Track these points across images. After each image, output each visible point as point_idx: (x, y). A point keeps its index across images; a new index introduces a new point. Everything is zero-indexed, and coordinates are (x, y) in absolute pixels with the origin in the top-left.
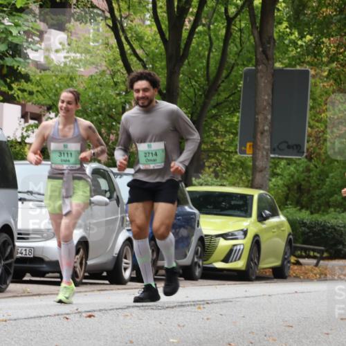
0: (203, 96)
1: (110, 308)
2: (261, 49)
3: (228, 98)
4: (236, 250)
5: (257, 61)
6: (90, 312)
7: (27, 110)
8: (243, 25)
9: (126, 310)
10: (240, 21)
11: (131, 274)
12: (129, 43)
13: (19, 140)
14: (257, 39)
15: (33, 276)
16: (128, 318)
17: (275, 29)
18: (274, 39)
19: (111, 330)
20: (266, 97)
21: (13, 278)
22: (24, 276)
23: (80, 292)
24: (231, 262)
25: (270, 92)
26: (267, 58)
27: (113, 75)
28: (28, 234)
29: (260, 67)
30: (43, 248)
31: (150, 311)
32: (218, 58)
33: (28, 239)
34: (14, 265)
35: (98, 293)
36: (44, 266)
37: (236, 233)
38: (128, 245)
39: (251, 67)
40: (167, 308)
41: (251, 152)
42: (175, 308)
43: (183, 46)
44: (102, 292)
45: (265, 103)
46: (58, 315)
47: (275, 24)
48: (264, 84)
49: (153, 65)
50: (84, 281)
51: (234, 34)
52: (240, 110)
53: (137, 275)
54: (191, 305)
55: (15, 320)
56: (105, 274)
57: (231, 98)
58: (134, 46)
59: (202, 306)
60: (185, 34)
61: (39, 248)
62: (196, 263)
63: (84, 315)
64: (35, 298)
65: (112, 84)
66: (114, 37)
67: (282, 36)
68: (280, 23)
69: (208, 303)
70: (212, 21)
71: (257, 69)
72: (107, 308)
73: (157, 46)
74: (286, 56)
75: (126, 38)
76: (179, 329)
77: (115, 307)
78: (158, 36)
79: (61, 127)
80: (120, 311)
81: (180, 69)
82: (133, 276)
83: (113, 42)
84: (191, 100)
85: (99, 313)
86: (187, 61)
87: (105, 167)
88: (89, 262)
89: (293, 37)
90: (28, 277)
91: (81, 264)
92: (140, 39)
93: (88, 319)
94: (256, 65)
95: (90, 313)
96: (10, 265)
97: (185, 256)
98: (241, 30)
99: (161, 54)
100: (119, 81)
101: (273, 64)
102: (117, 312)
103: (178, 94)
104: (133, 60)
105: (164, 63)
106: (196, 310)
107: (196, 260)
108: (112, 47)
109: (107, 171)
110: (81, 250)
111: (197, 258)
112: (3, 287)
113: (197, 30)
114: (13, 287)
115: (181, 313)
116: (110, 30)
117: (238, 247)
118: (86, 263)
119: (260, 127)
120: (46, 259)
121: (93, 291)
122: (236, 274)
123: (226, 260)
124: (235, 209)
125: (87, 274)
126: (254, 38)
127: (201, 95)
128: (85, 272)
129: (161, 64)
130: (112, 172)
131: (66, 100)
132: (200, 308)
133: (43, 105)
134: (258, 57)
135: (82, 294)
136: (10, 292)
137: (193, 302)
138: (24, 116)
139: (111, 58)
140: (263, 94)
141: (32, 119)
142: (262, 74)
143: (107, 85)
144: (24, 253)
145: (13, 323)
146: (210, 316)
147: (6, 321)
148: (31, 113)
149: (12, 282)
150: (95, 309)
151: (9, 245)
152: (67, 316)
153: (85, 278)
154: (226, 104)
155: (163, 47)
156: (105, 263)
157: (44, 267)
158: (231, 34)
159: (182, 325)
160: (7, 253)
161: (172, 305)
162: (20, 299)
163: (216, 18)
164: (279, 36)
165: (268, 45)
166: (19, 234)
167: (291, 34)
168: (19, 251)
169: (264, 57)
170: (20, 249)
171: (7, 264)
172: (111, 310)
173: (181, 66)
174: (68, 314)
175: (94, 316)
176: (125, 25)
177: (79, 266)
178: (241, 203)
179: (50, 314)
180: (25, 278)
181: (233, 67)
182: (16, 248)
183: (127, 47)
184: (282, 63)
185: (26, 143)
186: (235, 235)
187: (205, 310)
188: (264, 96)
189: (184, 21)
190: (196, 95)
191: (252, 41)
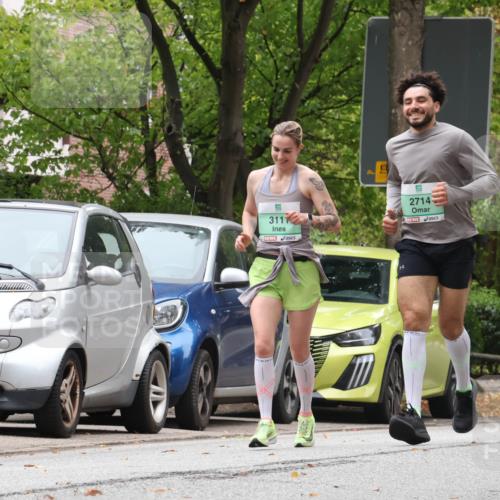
0: (292, 72)
1: (130, 477)
3: (339, 75)
4: (360, 365)
5: (392, 4)
6: (92, 484)
9: (160, 481)
11: (166, 414)
16: (165, 495)
24: (352, 388)
25: (418, 62)
29: (398, 16)
31: (205, 482)
35: (106, 449)
36: (5, 399)
37: (360, 333)
38: (159, 358)
39: (380, 17)
40: (237, 474)
41: (384, 180)
42: (250, 476)
44: (114, 448)
46: (34, 491)
48: (406, 47)
49: (195, 14)
50: (80, 427)
52: (363, 98)
56: (118, 413)
57: (345, 77)
59: (299, 471)
62: (287, 390)
63: (82, 490)
69: (310, 466)
71: (392, 19)
72: (124, 478)
77: (136, 475)
80: (149, 481)
82: (169, 416)
84: (270, 81)
85: (108, 486)
86: (259, 6)
87: (111, 212)
88: (88, 392)
91: (73, 395)
93: (90, 497)
94: (391, 12)
95: (94, 488)
101: (424, 9)
102: (143, 484)
103: (244, 71)
105: (217, 11)
106: (290, 479)
107: (286, 385)
109: (116, 220)
110: (73, 369)
111: (288, 381)
115: (261, 485)
117: (365, 360)
118: (82, 394)
120: (8, 387)
121: (96, 446)
122: (360, 409)
123: (342, 384)
124: (356, 288)
125: (84, 414)
127: (288, 72)
128: (81, 410)
129: (212, 14)
130: (125, 220)
131: (282, 148)
132: (295, 475)
135: (77, 451)
137: (284, 463)
139: (117, 3)
140: (405, 67)
142: (402, 28)
146: (316, 491)
150: (102, 479)
152: (52, 494)
153: (82, 421)
154: (335, 87)
156: (118, 393)
157: (5, 402)
161: (243, 470)
172: (131, 480)
173: (249, 16)
174: (51, 490)
175: (100, 493)
177: (69, 399)
178: (367, 276)
179: (17, 491)
181: (346, 17)
184: (438, 8)
186: (359, 338)
187: (305, 478)
188: (407, 71)
190: (277, 71)
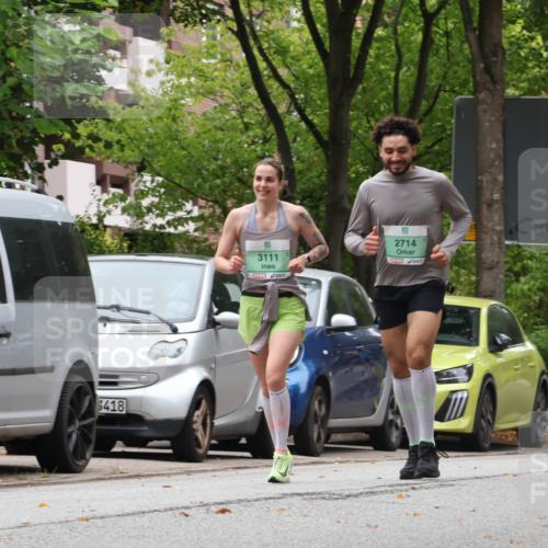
1: (255, 497)
2: (482, 65)
3: (430, 147)
4: (456, 399)
5: (476, 84)
6: (222, 503)
7: (105, 171)
8: (451, 26)
9: (281, 501)
10: (446, 19)
12: (266, 59)
13: (94, 220)
14: (475, 48)
15: (128, 445)
16: (285, 513)
17: (503, 31)
18: (502, 48)
19: (259, 534)
20: (494, 146)
21: (95, 449)
22: (113, 445)
23: (205, 471)
24: (449, 420)
25: (500, 136)
26: (494, 81)
27: (242, 112)
28: (117, 377)
29: (482, 96)
30: (141, 400)
31: (324, 501)
32: (412, 80)
33: (115, 384)
34: (96, 427)
35: (234, 472)
36: (146, 428)
37: (455, 372)
39: (467, 96)
40: (348, 496)
41: (473, 237)
42: (361, 498)
43: (353, 61)
44: (240, 471)
45: (492, 156)
46: (171, 509)
47: (505, 22)
48: (489, 122)
49: (306, 94)
50: (211, 453)
51: (437, 41)
52: (452, 167)
53: (295, 442)
54: (387, 491)
55: (102, 517)
56: (243, 441)
57: (437, 148)
58: (274, 63)
59: (404, 493)
60: (356, 43)
61: (134, 398)
62: (392, 421)
63: (214, 508)
64: (131, 481)
65: (241, 126)
66: (240, 49)
67: (517, 44)
68: (514, 22)
69: (413, 488)
70: (400, 19)
71: (477, 98)
72: (250, 498)
73: (312, 63)
74: (524, 76)
75: (261, 50)
76: (370, 531)
77: (260, 496)
78: (312, 47)
79: (259, 215)
80: (271, 501)
81: (349, 101)
83: (240, 56)
85: (236, 505)
86: (360, 87)
88: (217, 422)
89: (534, 44)
90: (119, 448)
91: (204, 424)
92: (283, 51)
93: (220, 515)
94: (475, 92)
95: (223, 507)
96: (89, 427)
97: (374, 410)
98: (447, 34)
99: (318, 76)
100: (253, 122)
101: (504, 92)
102: (267, 503)
103: (349, 143)
104: (273, 87)
105: (324, 91)
106: (396, 500)
107: (391, 417)
108: (238, 65)
110: (204, 402)
111: (393, 413)
112: (81, 463)
113: (375, 35)
114: (95, 463)
115: (371, 505)
116: (234, 37)
117: (459, 395)
118: (212, 424)
119: (486, 195)
120: (148, 418)
121: (226, 469)
122: (457, 439)
123: (440, 417)
124: (450, 332)
125: (214, 442)
126: (471, 47)
128: (211, 438)
129: (319, 93)
131: (264, 175)
132: (400, 496)
133: (131, 163)
134: (478, 78)
135: (209, 474)
136: (91, 471)
137: (390, 486)
138: (101, 181)
139: (237, 83)
140: (488, 139)
141: (114, 186)
142: (485, 107)
143: (234, 128)
144: (111, 408)
145: (100, 522)
146: (418, 510)
147: (87, 520)
148: (112, 177)
149: (95, 456)
150: (230, 499)
151: (86, 394)
152: (187, 512)
153: (212, 447)
154: (428, 157)
155: (321, 64)
156: (244, 424)
157: (145, 431)
158: (432, 41)
159: (373, 524)
160: (84, 409)
161: (355, 492)
162: (109, 483)
163: (406, 15)
164: (511, 44)
165: (494, 59)
166: (101, 376)
167: (532, 39)
168: (103, 404)
169: (488, 78)
170: (105, 401)
171: (85, 426)
172: (256, 500)
173: (352, 95)
174: (186, 508)
175: (228, 511)
176: (258, 28)
177: (201, 428)
178: (460, 321)
179: (156, 508)
180: (115, 449)
181: (436, 97)
182: (98, 400)
183: (262, 65)
184: (518, 88)
185: (105, 227)
186: (454, 376)
187: (410, 500)
188: (491, 144)
189: (355, 21)
191: (467, 52)
